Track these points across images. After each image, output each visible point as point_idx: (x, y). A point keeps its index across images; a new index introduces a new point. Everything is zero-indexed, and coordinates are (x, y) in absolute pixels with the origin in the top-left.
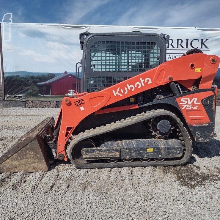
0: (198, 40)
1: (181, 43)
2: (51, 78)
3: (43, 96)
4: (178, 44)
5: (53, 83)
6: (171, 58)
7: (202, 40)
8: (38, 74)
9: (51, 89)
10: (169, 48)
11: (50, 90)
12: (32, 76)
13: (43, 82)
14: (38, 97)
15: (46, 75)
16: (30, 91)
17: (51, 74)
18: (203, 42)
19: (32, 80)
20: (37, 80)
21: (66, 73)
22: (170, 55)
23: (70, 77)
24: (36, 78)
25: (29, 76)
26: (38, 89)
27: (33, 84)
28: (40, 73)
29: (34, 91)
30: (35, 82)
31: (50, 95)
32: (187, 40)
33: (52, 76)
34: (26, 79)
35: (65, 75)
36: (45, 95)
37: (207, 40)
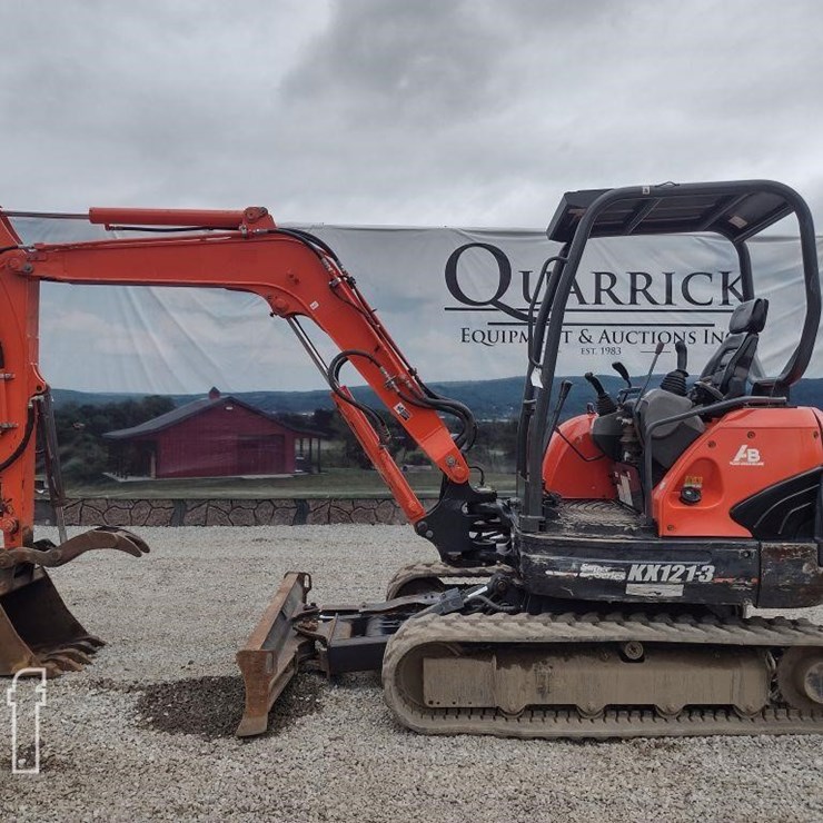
0: (710, 275)
1: (647, 286)
2: (157, 414)
3: (121, 480)
4: (634, 290)
5: (165, 430)
6: (611, 340)
7: (725, 275)
8: (110, 397)
9: (156, 456)
10: (600, 303)
11: (153, 460)
12: (85, 407)
13: (126, 426)
14: (103, 485)
15: (139, 401)
16: (74, 461)
17: (157, 397)
18: (730, 284)
19: (88, 420)
20: (106, 420)
21: (214, 392)
22: (606, 327)
23: (228, 408)
24: (99, 412)
25: (74, 407)
26: (107, 455)
27: (90, 436)
28: (117, 396)
29: (90, 461)
30: (97, 430)
31: (152, 478)
32: (669, 276)
33: (160, 405)
34: (65, 417)
35: (210, 402)
36: (130, 479)
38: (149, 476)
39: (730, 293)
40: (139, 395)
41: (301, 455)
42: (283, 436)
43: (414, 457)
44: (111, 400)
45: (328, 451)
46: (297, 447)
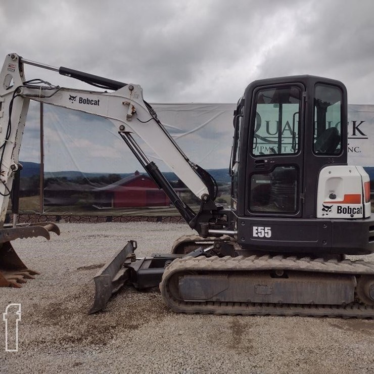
2: (114, 182)
3: (100, 208)
7: (354, 122)
9: (113, 198)
11: (112, 200)
14: (93, 210)
15: (107, 176)
16: (81, 200)
17: (114, 174)
18: (356, 126)
21: (137, 173)
23: (143, 179)
25: (81, 179)
26: (94, 198)
28: (98, 174)
32: (330, 123)
33: (114, 178)
35: (136, 177)
36: (103, 208)
37: (362, 122)
38: (111, 207)
39: (356, 130)
40: (107, 174)
43: (219, 200)
45: (183, 197)
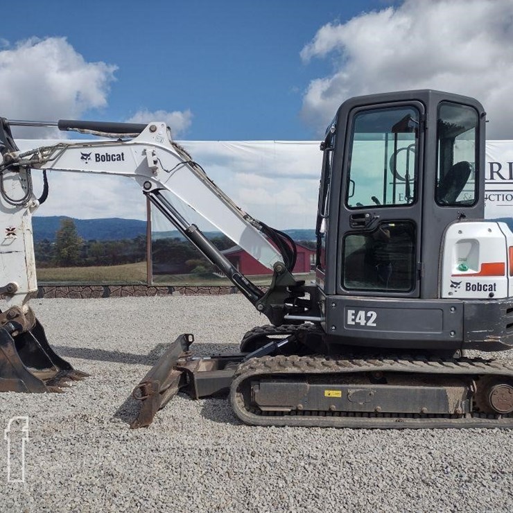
1: (499, 170)
4: (492, 172)
9: (239, 264)
13: (223, 249)
32: (511, 164)
41: (313, 263)
42: (304, 253)
44: (216, 236)
46: (311, 259)
